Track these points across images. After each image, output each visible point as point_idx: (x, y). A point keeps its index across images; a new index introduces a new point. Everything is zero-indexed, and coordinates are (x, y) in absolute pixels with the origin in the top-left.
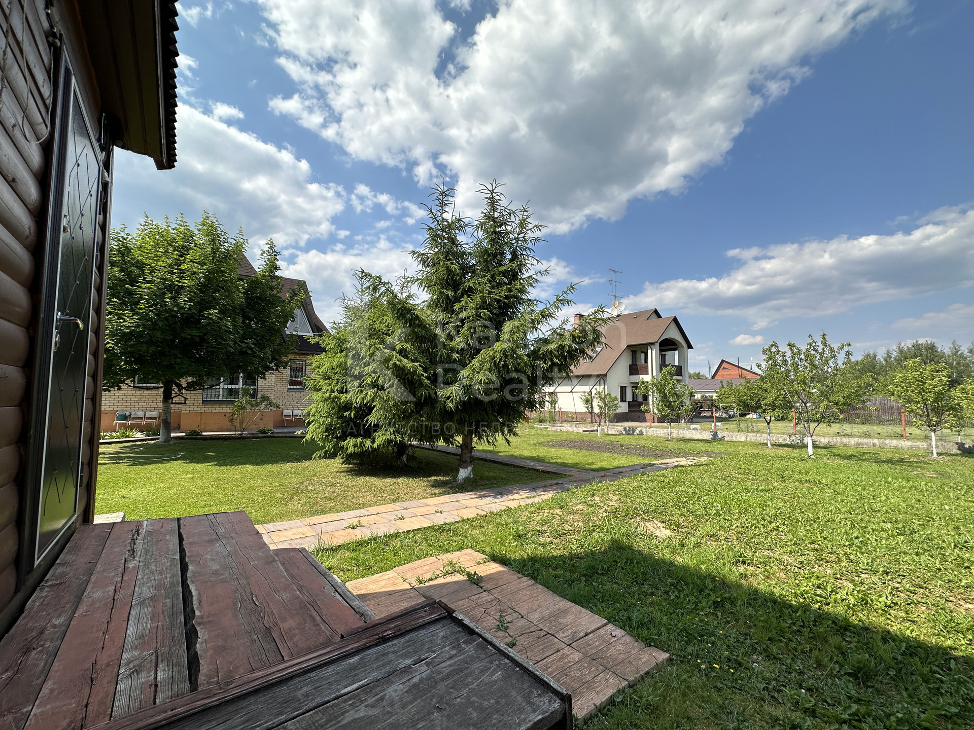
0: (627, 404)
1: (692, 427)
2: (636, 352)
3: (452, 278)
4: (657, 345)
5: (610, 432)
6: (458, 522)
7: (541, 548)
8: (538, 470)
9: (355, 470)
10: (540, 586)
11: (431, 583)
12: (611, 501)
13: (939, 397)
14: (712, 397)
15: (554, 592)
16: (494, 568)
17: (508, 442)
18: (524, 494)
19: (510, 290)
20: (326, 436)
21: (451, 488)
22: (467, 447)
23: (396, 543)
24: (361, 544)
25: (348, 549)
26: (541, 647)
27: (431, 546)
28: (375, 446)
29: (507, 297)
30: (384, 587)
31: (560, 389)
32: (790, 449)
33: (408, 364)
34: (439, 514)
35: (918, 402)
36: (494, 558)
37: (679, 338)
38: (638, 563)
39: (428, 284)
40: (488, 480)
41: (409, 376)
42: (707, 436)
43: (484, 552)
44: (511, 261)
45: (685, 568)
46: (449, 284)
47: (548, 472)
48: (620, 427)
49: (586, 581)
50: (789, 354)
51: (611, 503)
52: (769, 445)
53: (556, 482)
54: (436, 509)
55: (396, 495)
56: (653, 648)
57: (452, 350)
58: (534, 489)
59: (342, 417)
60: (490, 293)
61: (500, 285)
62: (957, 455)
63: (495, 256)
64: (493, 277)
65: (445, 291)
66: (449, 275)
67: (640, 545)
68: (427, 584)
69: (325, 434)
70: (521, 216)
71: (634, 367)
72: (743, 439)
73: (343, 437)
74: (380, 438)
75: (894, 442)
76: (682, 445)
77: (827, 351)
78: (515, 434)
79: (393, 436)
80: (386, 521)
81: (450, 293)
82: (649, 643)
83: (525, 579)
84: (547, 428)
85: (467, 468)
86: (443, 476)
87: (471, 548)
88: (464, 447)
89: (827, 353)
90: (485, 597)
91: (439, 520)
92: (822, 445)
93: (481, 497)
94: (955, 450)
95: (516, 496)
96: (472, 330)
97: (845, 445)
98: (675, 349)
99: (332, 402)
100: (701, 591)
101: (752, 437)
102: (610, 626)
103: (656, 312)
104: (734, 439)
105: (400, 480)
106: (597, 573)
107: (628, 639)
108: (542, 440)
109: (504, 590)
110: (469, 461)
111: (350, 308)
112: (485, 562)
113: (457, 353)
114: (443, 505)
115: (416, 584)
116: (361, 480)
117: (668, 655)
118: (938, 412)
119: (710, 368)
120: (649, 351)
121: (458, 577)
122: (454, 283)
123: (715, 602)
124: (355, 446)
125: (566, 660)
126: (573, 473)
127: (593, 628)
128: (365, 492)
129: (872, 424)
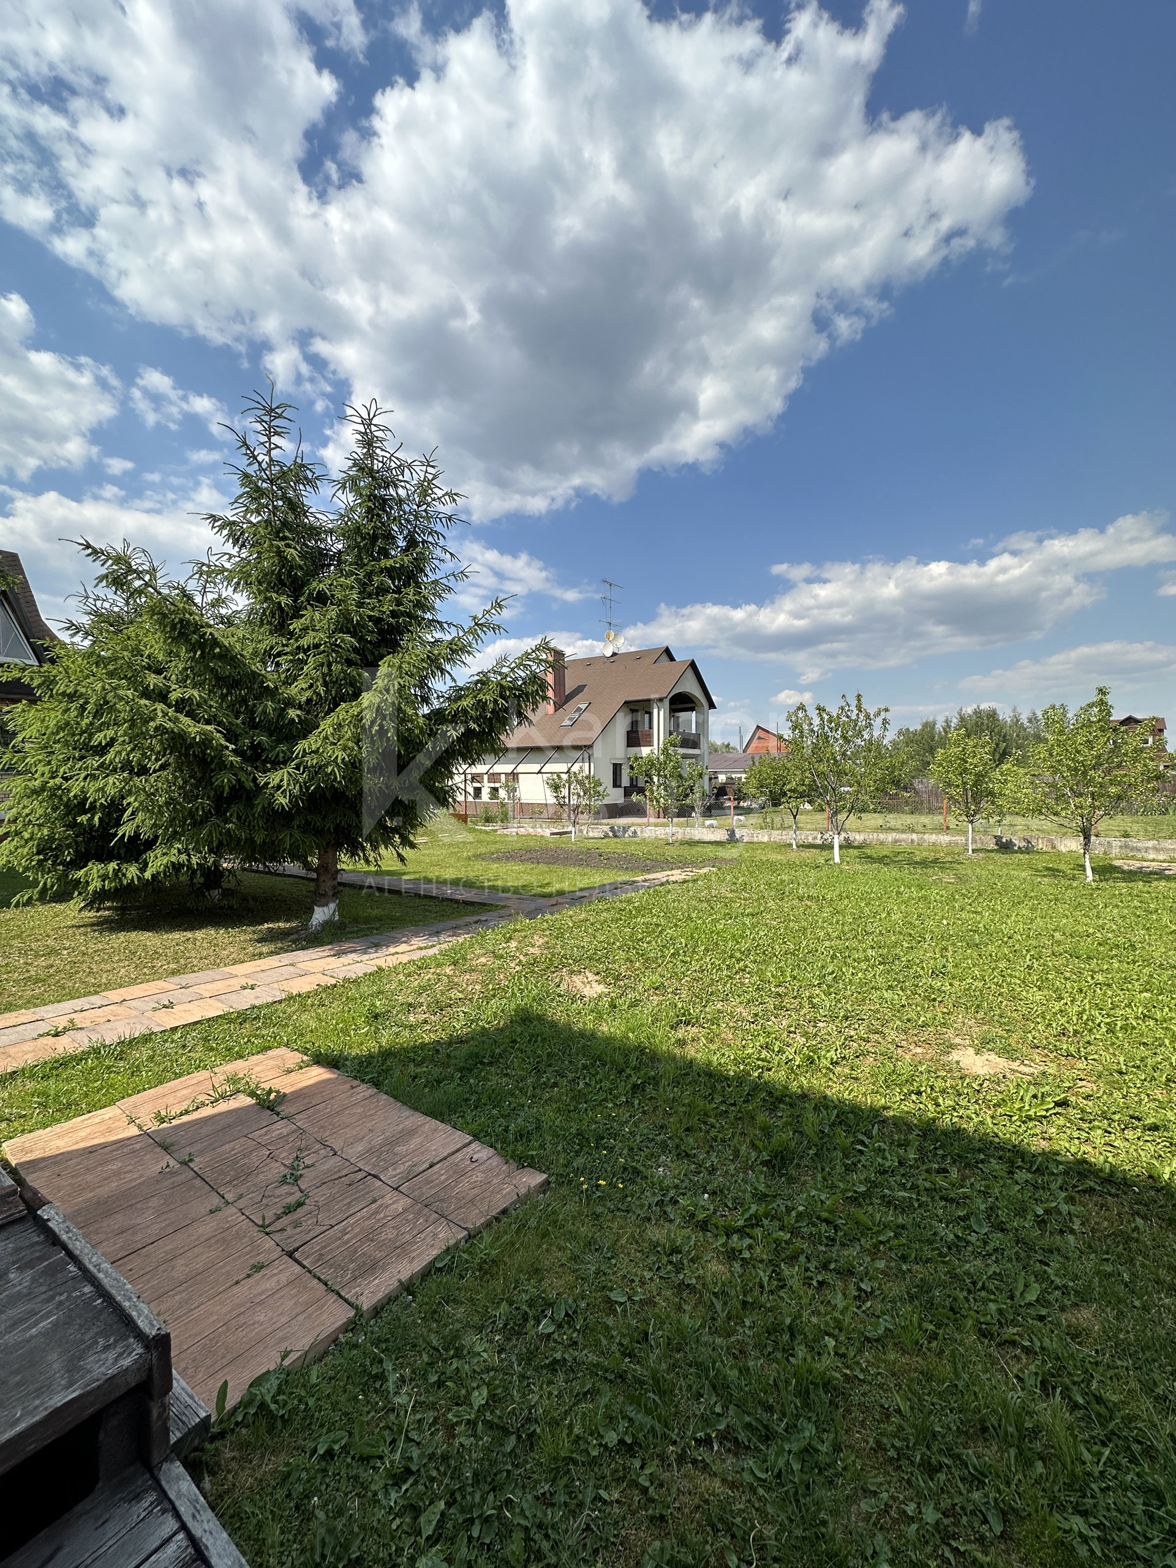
0: (621, 791)
1: (708, 822)
2: (638, 708)
3: (289, 572)
4: (667, 702)
5: (591, 834)
6: (280, 1002)
7: (406, 1033)
8: (457, 901)
9: (112, 921)
10: (385, 1097)
11: (185, 1119)
12: (533, 946)
13: (980, 777)
14: (740, 779)
15: (405, 1103)
16: (318, 1074)
17: (402, 859)
18: (417, 942)
19: (399, 603)
20: (39, 861)
21: (294, 942)
22: (326, 870)
23: (142, 1054)
24: (64, 1063)
25: (32, 1076)
26: (348, 1200)
27: (212, 1049)
28: (148, 875)
29: (394, 614)
30: (83, 1140)
31: (521, 768)
32: (818, 851)
33: (192, 728)
34: (248, 991)
35: (958, 786)
36: (320, 1060)
37: (697, 692)
38: (544, 1040)
39: (242, 577)
40: (365, 923)
41: (197, 751)
42: (721, 835)
43: (305, 1052)
44: (406, 550)
45: (609, 1040)
46: (284, 585)
47: (472, 904)
48: (605, 826)
49: (460, 1078)
50: (816, 721)
51: (532, 950)
52: (794, 847)
53: (476, 918)
54: (243, 982)
55: (182, 961)
56: (527, 1169)
57: (290, 703)
58: (437, 933)
59: (73, 825)
60: (360, 605)
61: (382, 590)
62: (992, 851)
63: (374, 538)
64: (369, 575)
65: (274, 595)
66: (283, 566)
67: (557, 1013)
68: (175, 1122)
69: (37, 858)
70: (422, 475)
71: (633, 735)
72: (766, 839)
73: (79, 862)
74: (158, 861)
75: (933, 838)
76: (686, 851)
77: (862, 717)
78: (413, 846)
79: (184, 857)
80: (134, 1013)
81: (284, 600)
82: (524, 1162)
83: (364, 1086)
84: (496, 831)
85: (327, 905)
86: (287, 921)
87: (287, 1045)
88: (321, 871)
89: (862, 723)
90: (281, 1128)
91: (245, 1001)
92: (856, 844)
93: (338, 954)
94: (992, 846)
95: (403, 947)
96: (325, 669)
97: (882, 843)
98: (692, 709)
99: (50, 797)
100: (621, 1072)
101: (777, 836)
102: (476, 1146)
103: (667, 651)
104: (755, 839)
105: (199, 934)
106: (482, 1063)
107: (496, 1161)
108: (483, 850)
109: (318, 1111)
110: (331, 893)
111: (102, 615)
112: (301, 1068)
113: (300, 707)
114: (262, 974)
115: (153, 1126)
116: (120, 939)
117: (545, 1176)
118: (977, 798)
119: (741, 738)
120: (655, 711)
121: (245, 1101)
122: (293, 583)
123: (635, 1086)
124: (104, 877)
125: (382, 1215)
126: (508, 903)
127: (445, 1154)
128: (120, 960)
129: (921, 813)
